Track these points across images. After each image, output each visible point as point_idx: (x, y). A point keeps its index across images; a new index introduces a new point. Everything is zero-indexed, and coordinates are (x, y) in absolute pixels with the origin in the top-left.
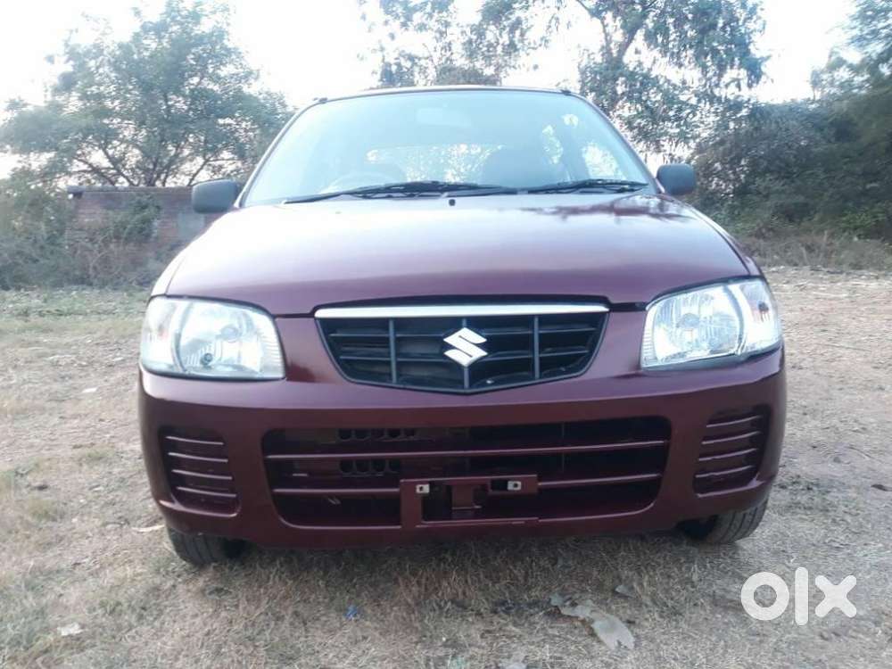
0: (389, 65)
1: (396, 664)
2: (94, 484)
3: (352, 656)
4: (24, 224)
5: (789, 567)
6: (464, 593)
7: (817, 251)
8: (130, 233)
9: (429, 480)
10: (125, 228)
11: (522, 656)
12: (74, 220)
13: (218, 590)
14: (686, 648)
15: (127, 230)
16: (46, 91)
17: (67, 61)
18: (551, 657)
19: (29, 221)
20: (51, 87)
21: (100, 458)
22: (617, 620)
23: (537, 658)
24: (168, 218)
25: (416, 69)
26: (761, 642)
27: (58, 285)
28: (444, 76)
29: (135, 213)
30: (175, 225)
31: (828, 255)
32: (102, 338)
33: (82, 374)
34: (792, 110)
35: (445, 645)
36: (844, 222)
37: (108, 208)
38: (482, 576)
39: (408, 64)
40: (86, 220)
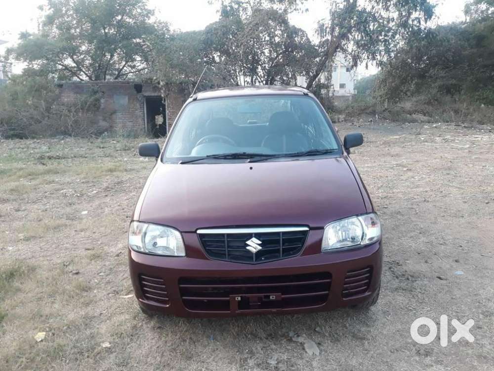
0: (226, 7)
1: (229, 360)
2: (99, 272)
3: (213, 357)
4: (33, 102)
5: (387, 319)
6: (256, 330)
7: (460, 113)
8: (89, 107)
9: (240, 295)
10: (86, 104)
11: (276, 359)
12: (59, 100)
13: (159, 328)
14: (338, 355)
15: (87, 105)
16: (39, 25)
17: (50, 9)
18: (287, 359)
19: (36, 101)
20: (41, 22)
21: (99, 256)
22: (314, 343)
23: (282, 359)
24: (108, 98)
25: (241, 9)
26: (367, 353)
27: (53, 136)
28: (256, 14)
29: (91, 96)
30: (112, 101)
31: (466, 115)
32: (85, 178)
33: (79, 202)
34: (452, 29)
35: (247, 353)
36: (477, 95)
37: (77, 93)
38: (263, 323)
39: (236, 6)
40: (66, 100)
